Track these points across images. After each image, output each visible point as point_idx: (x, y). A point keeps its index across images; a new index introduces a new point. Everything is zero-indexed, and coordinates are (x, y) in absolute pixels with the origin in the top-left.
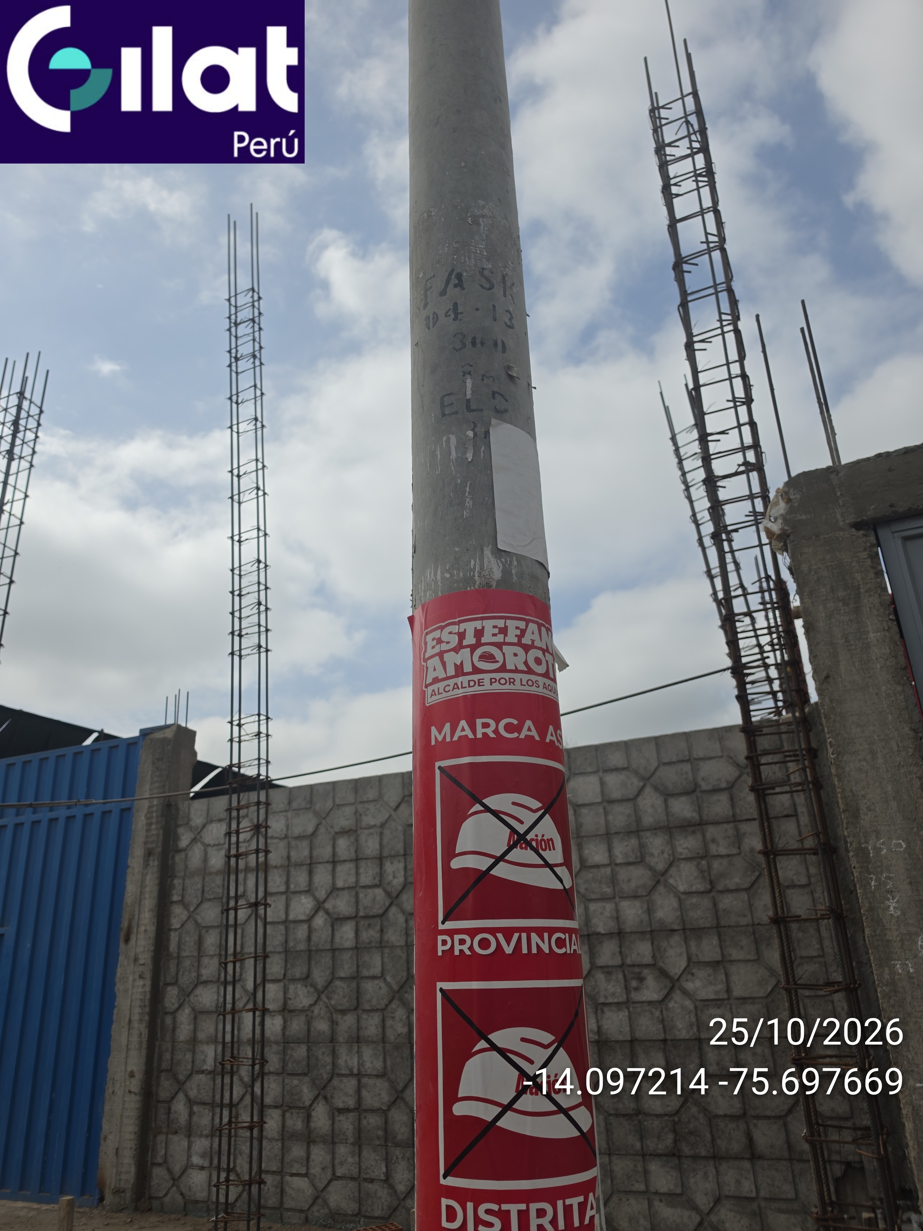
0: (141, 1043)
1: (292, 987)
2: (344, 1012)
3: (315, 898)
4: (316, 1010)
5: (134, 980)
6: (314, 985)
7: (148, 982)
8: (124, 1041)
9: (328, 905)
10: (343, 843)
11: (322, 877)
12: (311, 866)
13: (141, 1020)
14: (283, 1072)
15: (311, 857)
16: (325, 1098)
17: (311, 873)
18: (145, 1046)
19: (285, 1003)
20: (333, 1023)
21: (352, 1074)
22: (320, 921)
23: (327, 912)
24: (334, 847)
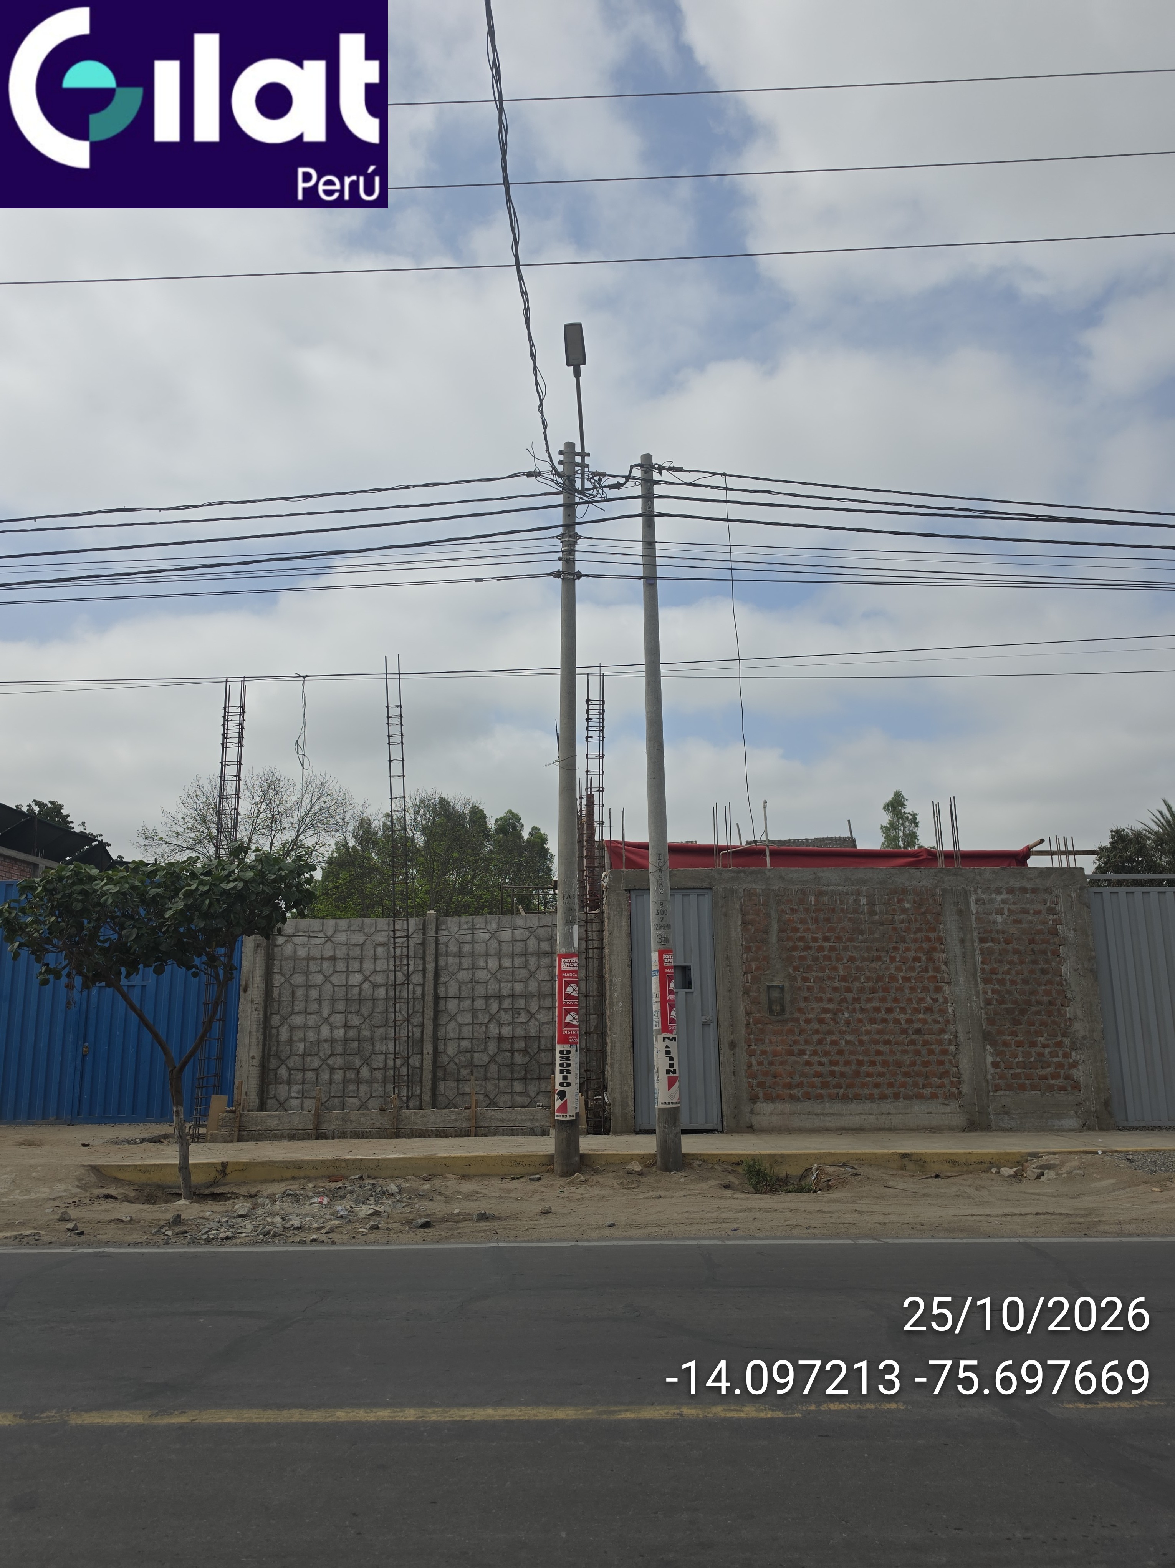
0: (258, 1042)
1: (349, 1016)
2: (378, 1027)
3: (364, 975)
4: (363, 1026)
5: (252, 1012)
6: (362, 1015)
7: (262, 1013)
8: (247, 1041)
9: (371, 979)
10: (380, 950)
11: (368, 966)
12: (361, 960)
13: (257, 1031)
14: (344, 1053)
15: (362, 955)
16: (368, 1064)
17: (361, 963)
18: (261, 1043)
19: (346, 1023)
20: (373, 1032)
21: (382, 1054)
22: (366, 986)
23: (370, 982)
24: (375, 951)
